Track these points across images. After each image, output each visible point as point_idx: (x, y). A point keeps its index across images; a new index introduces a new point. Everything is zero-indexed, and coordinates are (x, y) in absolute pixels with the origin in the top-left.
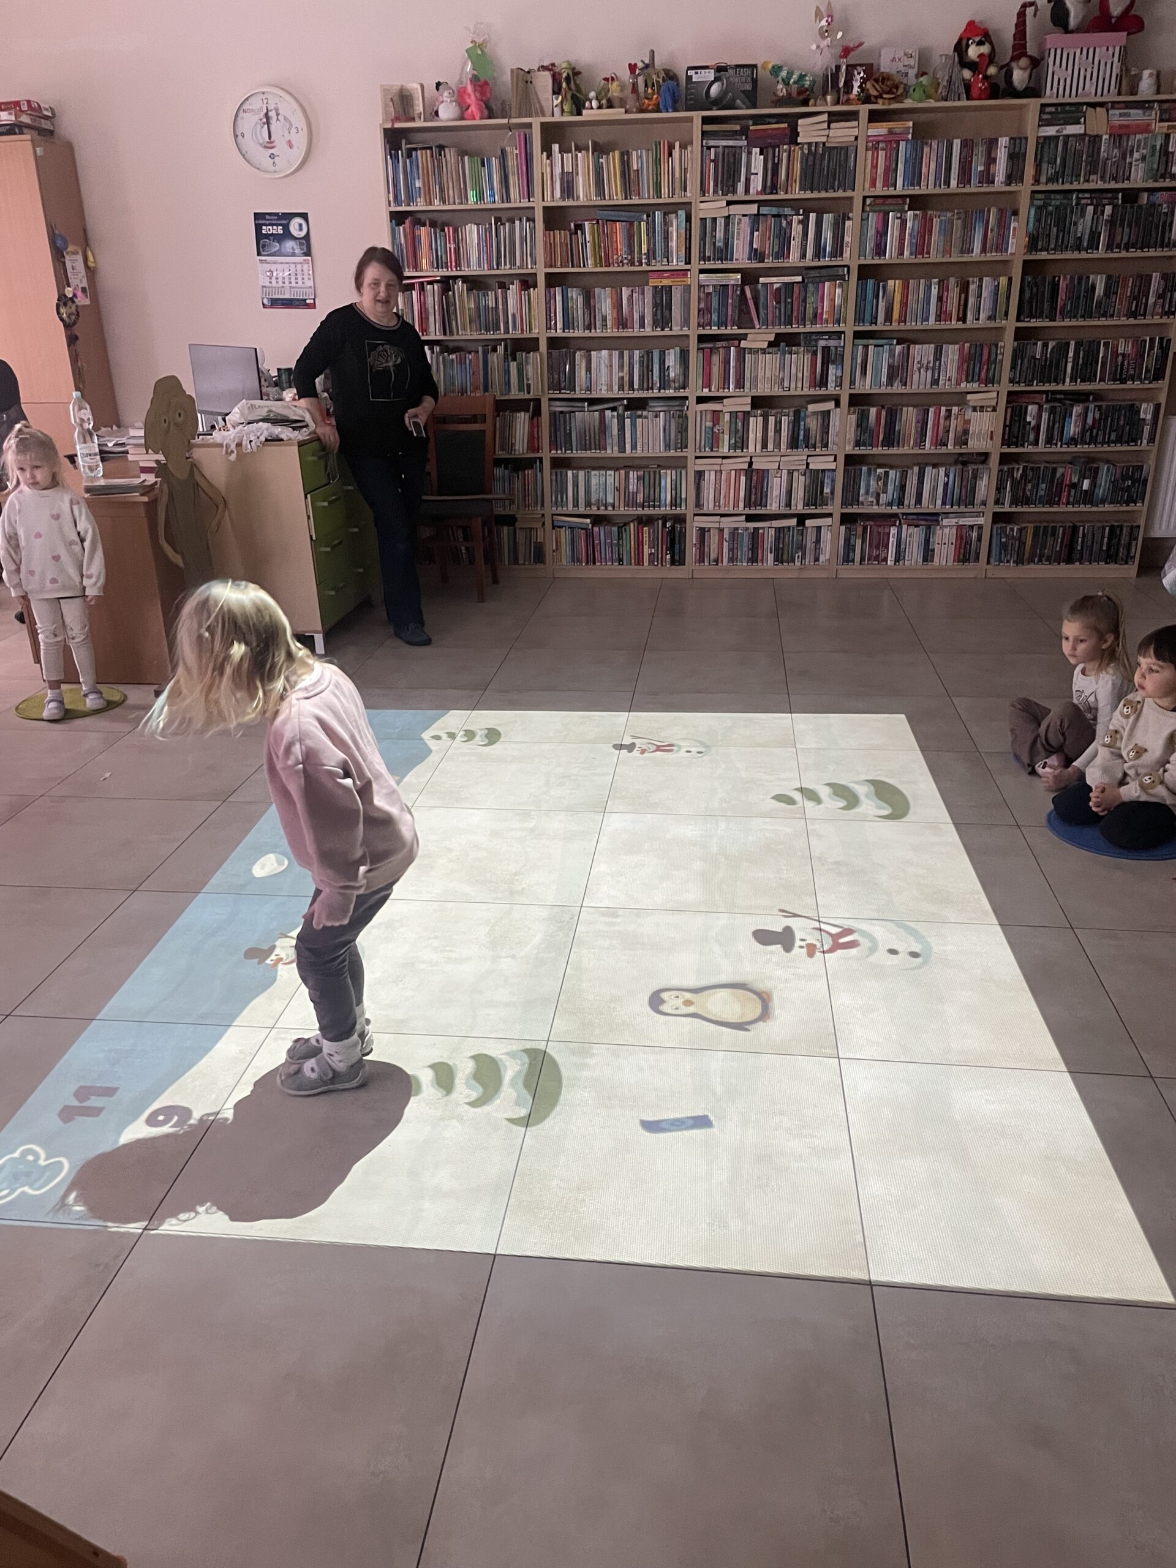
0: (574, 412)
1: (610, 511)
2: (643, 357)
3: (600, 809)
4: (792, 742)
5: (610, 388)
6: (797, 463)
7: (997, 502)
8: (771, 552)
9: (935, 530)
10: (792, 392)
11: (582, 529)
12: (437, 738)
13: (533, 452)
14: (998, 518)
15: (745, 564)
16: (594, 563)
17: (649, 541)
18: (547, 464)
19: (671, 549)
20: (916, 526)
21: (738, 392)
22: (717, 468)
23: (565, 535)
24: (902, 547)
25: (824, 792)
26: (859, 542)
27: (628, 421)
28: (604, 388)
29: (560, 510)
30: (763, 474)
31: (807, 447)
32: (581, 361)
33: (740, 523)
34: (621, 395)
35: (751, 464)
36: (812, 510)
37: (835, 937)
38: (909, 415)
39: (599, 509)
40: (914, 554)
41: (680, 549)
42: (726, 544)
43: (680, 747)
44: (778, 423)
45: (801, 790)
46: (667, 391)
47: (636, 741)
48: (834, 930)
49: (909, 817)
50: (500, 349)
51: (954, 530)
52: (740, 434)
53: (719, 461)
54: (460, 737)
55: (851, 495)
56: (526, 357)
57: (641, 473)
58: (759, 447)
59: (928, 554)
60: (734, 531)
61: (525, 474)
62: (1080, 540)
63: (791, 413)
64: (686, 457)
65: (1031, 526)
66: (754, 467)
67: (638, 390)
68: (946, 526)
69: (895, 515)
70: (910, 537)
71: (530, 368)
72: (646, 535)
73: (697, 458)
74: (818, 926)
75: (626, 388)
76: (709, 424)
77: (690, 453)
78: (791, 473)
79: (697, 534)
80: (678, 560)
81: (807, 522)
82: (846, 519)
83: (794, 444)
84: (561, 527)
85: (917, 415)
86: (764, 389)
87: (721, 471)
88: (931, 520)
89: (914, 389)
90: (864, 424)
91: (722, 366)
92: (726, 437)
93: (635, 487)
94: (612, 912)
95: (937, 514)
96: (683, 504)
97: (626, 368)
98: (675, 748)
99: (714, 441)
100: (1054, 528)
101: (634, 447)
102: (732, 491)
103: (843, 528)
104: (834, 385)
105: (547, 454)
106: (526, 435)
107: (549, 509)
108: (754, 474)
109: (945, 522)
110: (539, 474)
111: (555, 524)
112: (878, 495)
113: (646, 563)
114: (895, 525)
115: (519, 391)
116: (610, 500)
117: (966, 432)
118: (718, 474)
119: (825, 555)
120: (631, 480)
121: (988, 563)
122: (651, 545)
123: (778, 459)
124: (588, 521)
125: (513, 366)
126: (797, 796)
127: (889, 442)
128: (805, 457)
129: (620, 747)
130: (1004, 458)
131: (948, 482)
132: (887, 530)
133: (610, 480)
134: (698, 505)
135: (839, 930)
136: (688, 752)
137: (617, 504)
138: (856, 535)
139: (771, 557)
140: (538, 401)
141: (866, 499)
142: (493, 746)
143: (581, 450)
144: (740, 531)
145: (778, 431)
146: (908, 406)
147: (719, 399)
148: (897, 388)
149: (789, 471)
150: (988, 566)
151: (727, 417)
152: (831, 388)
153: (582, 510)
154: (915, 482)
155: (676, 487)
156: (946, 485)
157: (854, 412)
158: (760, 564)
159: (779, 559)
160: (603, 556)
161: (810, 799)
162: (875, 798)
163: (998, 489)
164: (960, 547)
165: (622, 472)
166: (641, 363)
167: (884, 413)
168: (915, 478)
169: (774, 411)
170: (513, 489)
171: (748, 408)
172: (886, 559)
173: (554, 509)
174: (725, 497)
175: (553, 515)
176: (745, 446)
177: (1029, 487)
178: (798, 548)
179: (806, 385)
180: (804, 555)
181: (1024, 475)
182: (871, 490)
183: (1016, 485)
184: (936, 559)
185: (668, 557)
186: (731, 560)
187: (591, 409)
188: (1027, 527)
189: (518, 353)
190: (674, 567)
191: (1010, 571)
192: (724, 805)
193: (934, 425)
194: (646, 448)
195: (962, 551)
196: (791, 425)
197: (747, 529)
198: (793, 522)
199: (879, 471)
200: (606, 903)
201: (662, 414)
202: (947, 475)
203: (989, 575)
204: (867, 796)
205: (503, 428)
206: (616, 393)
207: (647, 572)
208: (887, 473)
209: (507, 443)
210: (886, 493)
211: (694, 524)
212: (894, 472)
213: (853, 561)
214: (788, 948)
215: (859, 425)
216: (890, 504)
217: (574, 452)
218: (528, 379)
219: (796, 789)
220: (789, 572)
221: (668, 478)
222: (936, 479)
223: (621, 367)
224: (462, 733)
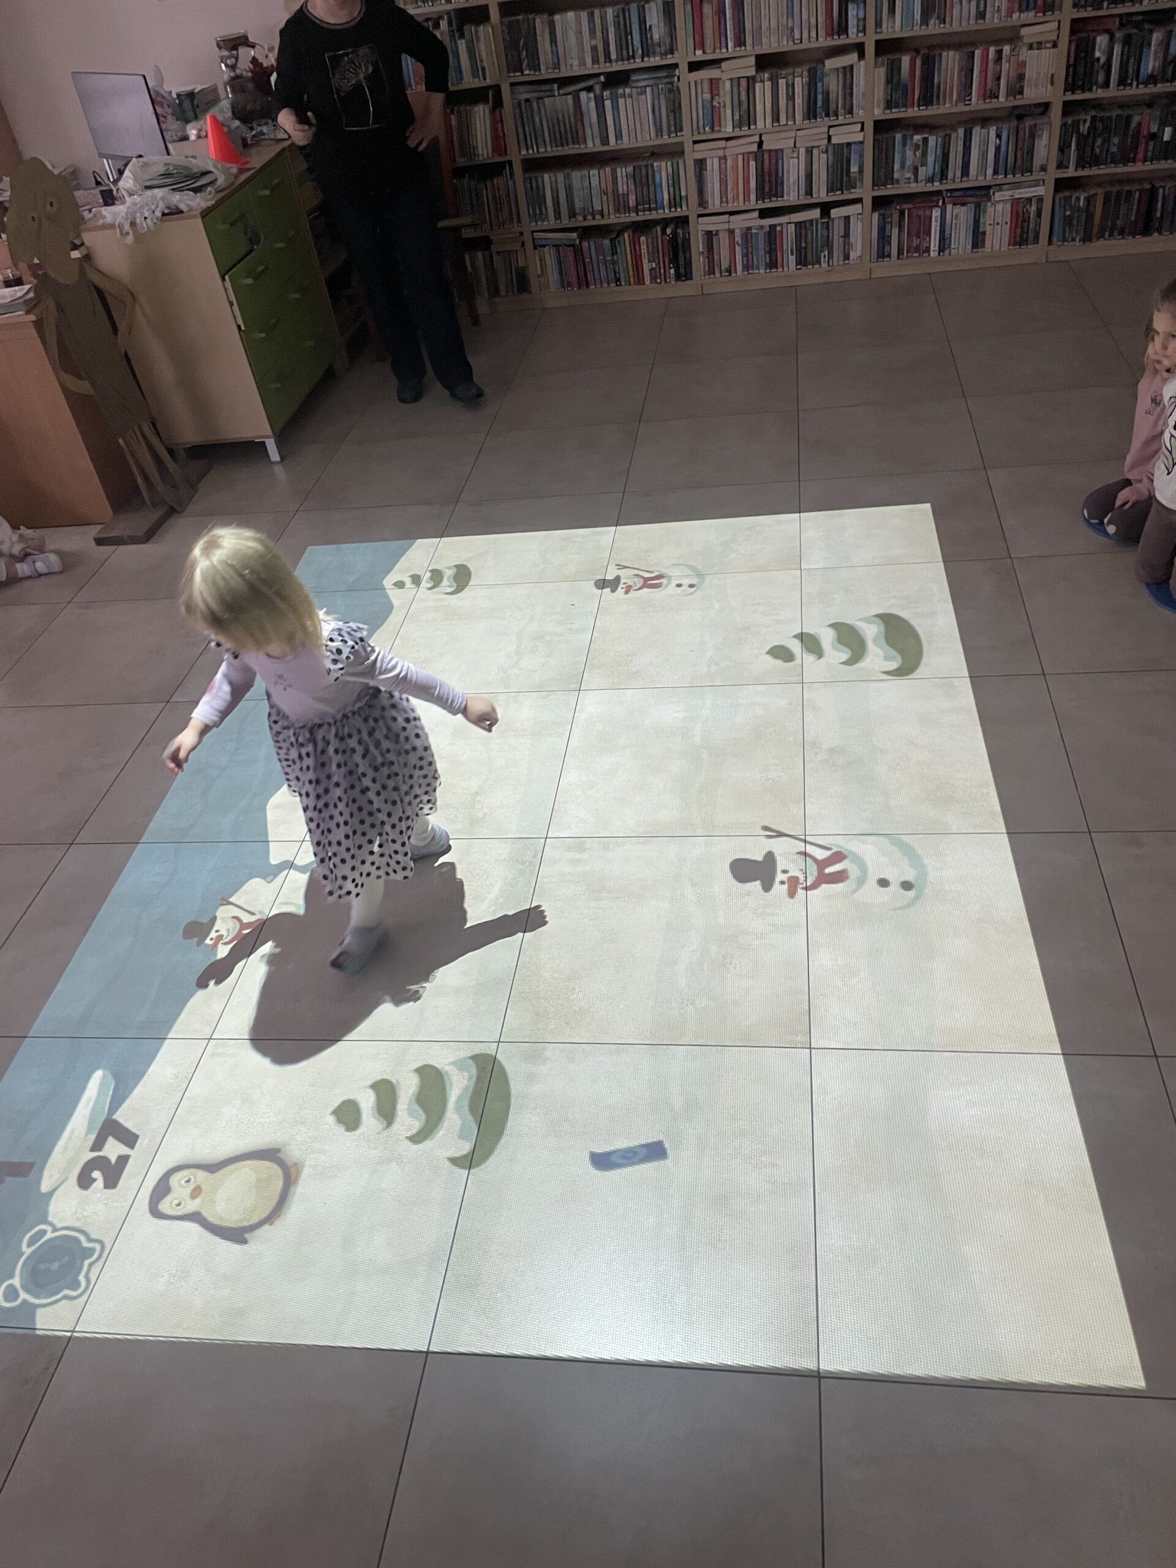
0: (541, 98)
1: (598, 221)
2: (618, 16)
3: (573, 686)
4: (795, 560)
5: (582, 63)
6: (817, 137)
7: (1060, 166)
8: (792, 254)
9: (985, 206)
10: (805, 45)
11: (568, 246)
12: (400, 585)
13: (500, 155)
14: (1061, 185)
15: (762, 271)
16: (588, 286)
17: (648, 253)
18: (518, 168)
19: (675, 260)
20: (963, 204)
21: (740, 51)
22: (720, 153)
23: (550, 255)
24: (947, 232)
25: (827, 638)
26: (895, 231)
27: (608, 103)
28: (575, 62)
29: (541, 225)
30: (778, 153)
31: (827, 115)
32: (543, 32)
33: (752, 220)
34: (596, 70)
35: (760, 144)
36: (838, 196)
37: (822, 864)
38: (950, 60)
39: (585, 219)
40: (961, 240)
41: (685, 259)
42: (738, 248)
43: (669, 578)
44: (791, 87)
45: (802, 637)
46: (652, 59)
47: (622, 573)
48: (820, 854)
49: (920, 672)
50: (444, 24)
51: (1009, 206)
52: (745, 107)
53: (722, 143)
54: (425, 584)
55: (883, 173)
56: (476, 31)
57: (630, 169)
58: (769, 121)
59: (978, 238)
60: (747, 232)
61: (493, 185)
62: (1160, 204)
63: (805, 74)
64: (682, 144)
65: (1100, 191)
66: (765, 147)
67: (617, 60)
68: (997, 202)
69: (939, 193)
70: (956, 218)
71: (482, 47)
72: (644, 247)
73: (695, 142)
74: (803, 850)
75: (602, 60)
76: (707, 96)
77: (686, 137)
78: (809, 151)
79: (703, 239)
80: (684, 274)
81: (832, 211)
82: (879, 203)
83: (811, 113)
84: (544, 246)
85: (960, 60)
86: (771, 45)
87: (725, 157)
88: (980, 195)
89: (956, 27)
90: (895, 81)
91: (716, 18)
92: (729, 112)
93: (625, 188)
94: (578, 843)
95: (989, 187)
96: (684, 204)
97: (599, 34)
98: (664, 581)
99: (713, 117)
100: (1129, 193)
101: (619, 136)
102: (741, 182)
103: (876, 215)
104: (855, 30)
105: (517, 155)
106: (488, 132)
107: (528, 226)
108: (766, 156)
109: (998, 196)
110: (510, 183)
111: (538, 243)
112: (916, 169)
113: (648, 281)
114: (938, 206)
115: (474, 77)
116: (598, 207)
117: (1021, 77)
118: (722, 161)
119: (856, 250)
120: (619, 179)
121: (1050, 242)
122: (651, 259)
123: (793, 134)
124: (575, 235)
125: (462, 45)
126: (796, 647)
127: (928, 97)
128: (826, 130)
129: (602, 584)
130: (1069, 108)
131: (1000, 145)
132: (928, 213)
133: (595, 182)
134: (702, 203)
135: (828, 853)
136: (679, 585)
137: (606, 211)
138: (891, 222)
139: (792, 259)
140: (497, 89)
141: (903, 175)
142: (461, 595)
143: (556, 146)
144: (754, 231)
145: (791, 97)
146: (949, 47)
147: (715, 63)
148: (934, 27)
149: (807, 148)
150: (1051, 247)
151: (728, 84)
152: (853, 35)
153: (566, 222)
154: (960, 148)
155: (675, 181)
156: (998, 149)
157: (882, 65)
158: (780, 270)
159: (802, 262)
160: (597, 276)
161: (810, 650)
162: (883, 641)
163: (1061, 150)
164: (1016, 226)
165: (608, 169)
166: (617, 25)
167: (918, 62)
168: (961, 142)
169: (783, 72)
170: (483, 202)
171: (752, 72)
172: (928, 250)
173: (534, 224)
174: (732, 189)
175: (533, 232)
176: (752, 123)
177: (1099, 142)
178: (823, 247)
179: (822, 32)
180: (830, 254)
181: (1093, 127)
182: (908, 163)
183: (1083, 141)
184: (988, 244)
185: (672, 271)
186: (747, 267)
187: (561, 92)
188: (1095, 195)
189: (465, 27)
190: (679, 283)
191: (1075, 251)
192: (713, 668)
193: (981, 71)
194: (633, 136)
195: (1019, 231)
196: (806, 87)
197: (762, 227)
198: (816, 213)
199: (917, 138)
200: (574, 831)
201: (648, 89)
202: (999, 136)
203: (1051, 258)
204: (875, 641)
205: (460, 124)
206: (590, 68)
207: (650, 291)
208: (926, 140)
209: (467, 147)
210: (926, 165)
211: (699, 227)
212: (935, 138)
213: (889, 256)
214: (767, 887)
215: (889, 81)
216: (931, 180)
217: (549, 149)
218: (482, 61)
219: (795, 636)
220: (812, 276)
221: (663, 169)
222: (985, 139)
223: (593, 32)
224: (428, 574)
